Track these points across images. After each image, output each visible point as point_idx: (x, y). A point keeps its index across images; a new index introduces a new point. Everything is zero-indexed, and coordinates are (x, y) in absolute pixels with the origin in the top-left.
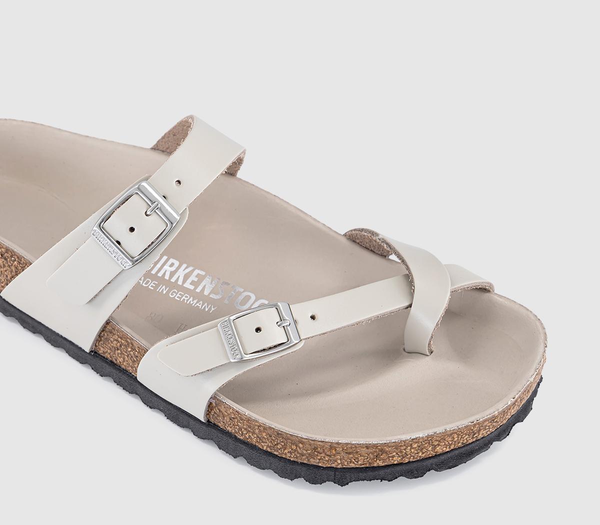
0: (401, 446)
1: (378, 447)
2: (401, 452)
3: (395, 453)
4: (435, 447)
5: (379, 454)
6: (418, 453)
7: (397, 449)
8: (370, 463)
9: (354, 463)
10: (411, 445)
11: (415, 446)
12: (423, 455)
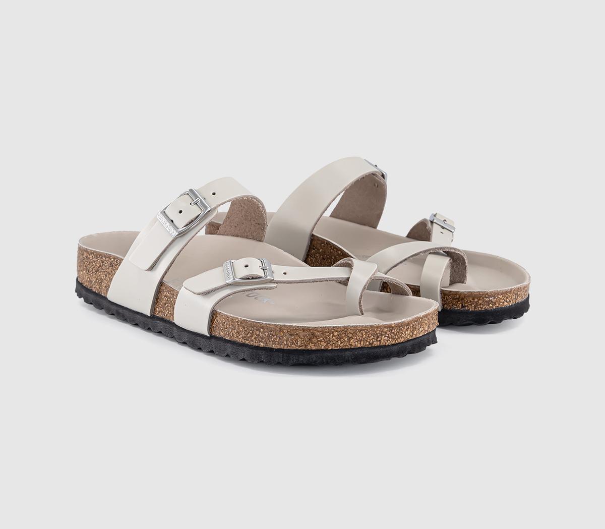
0: (326, 332)
1: (310, 330)
2: (326, 338)
3: (322, 339)
4: (349, 339)
5: (311, 337)
6: (337, 342)
7: (323, 334)
8: (306, 346)
9: (295, 345)
10: (333, 333)
11: (336, 334)
12: (341, 345)
